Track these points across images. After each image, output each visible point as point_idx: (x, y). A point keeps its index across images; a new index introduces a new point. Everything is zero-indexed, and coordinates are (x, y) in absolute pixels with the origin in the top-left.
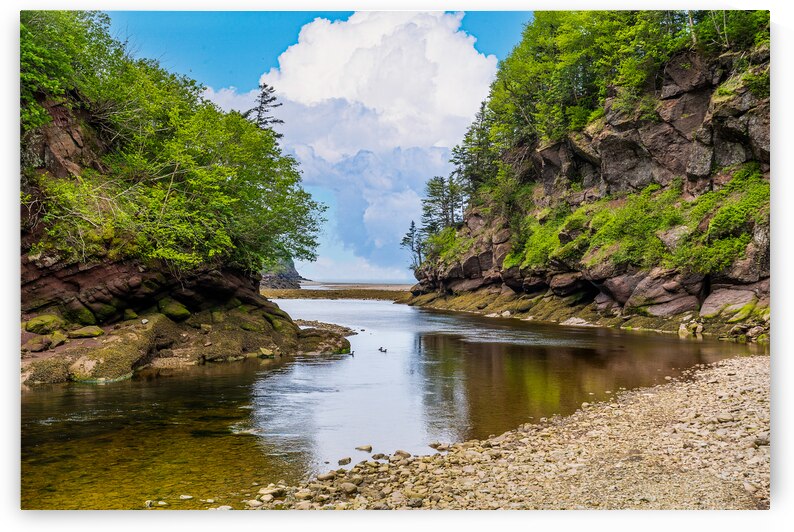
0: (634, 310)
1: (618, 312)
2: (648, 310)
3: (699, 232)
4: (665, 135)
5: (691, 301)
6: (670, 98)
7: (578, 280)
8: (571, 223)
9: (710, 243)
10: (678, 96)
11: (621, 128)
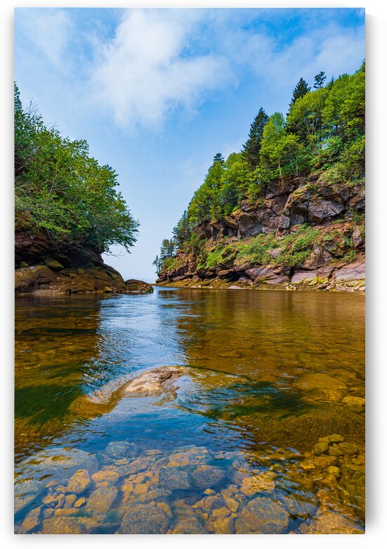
0: (260, 282)
1: (252, 284)
2: (267, 282)
3: (287, 250)
4: (268, 213)
5: (286, 278)
6: (270, 198)
7: (230, 272)
8: (227, 250)
9: (293, 254)
10: (273, 198)
11: (248, 212)
